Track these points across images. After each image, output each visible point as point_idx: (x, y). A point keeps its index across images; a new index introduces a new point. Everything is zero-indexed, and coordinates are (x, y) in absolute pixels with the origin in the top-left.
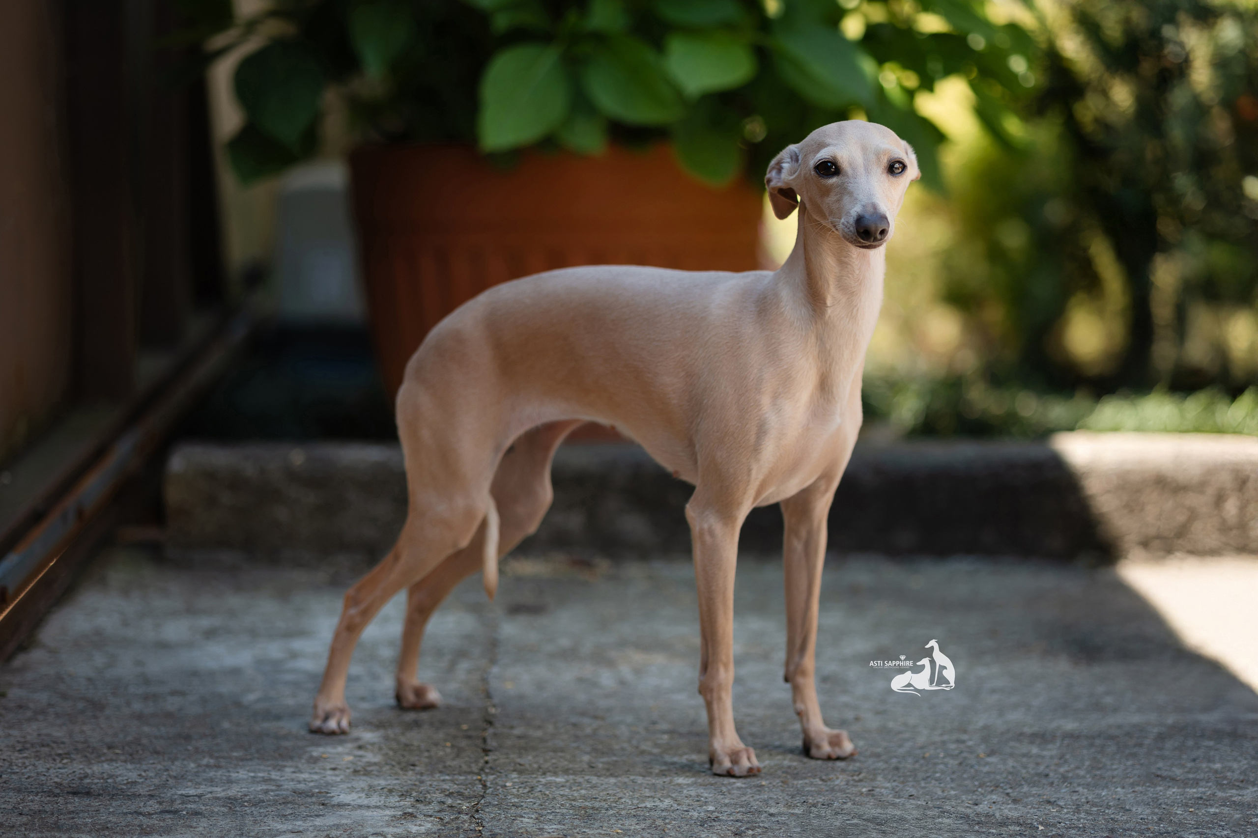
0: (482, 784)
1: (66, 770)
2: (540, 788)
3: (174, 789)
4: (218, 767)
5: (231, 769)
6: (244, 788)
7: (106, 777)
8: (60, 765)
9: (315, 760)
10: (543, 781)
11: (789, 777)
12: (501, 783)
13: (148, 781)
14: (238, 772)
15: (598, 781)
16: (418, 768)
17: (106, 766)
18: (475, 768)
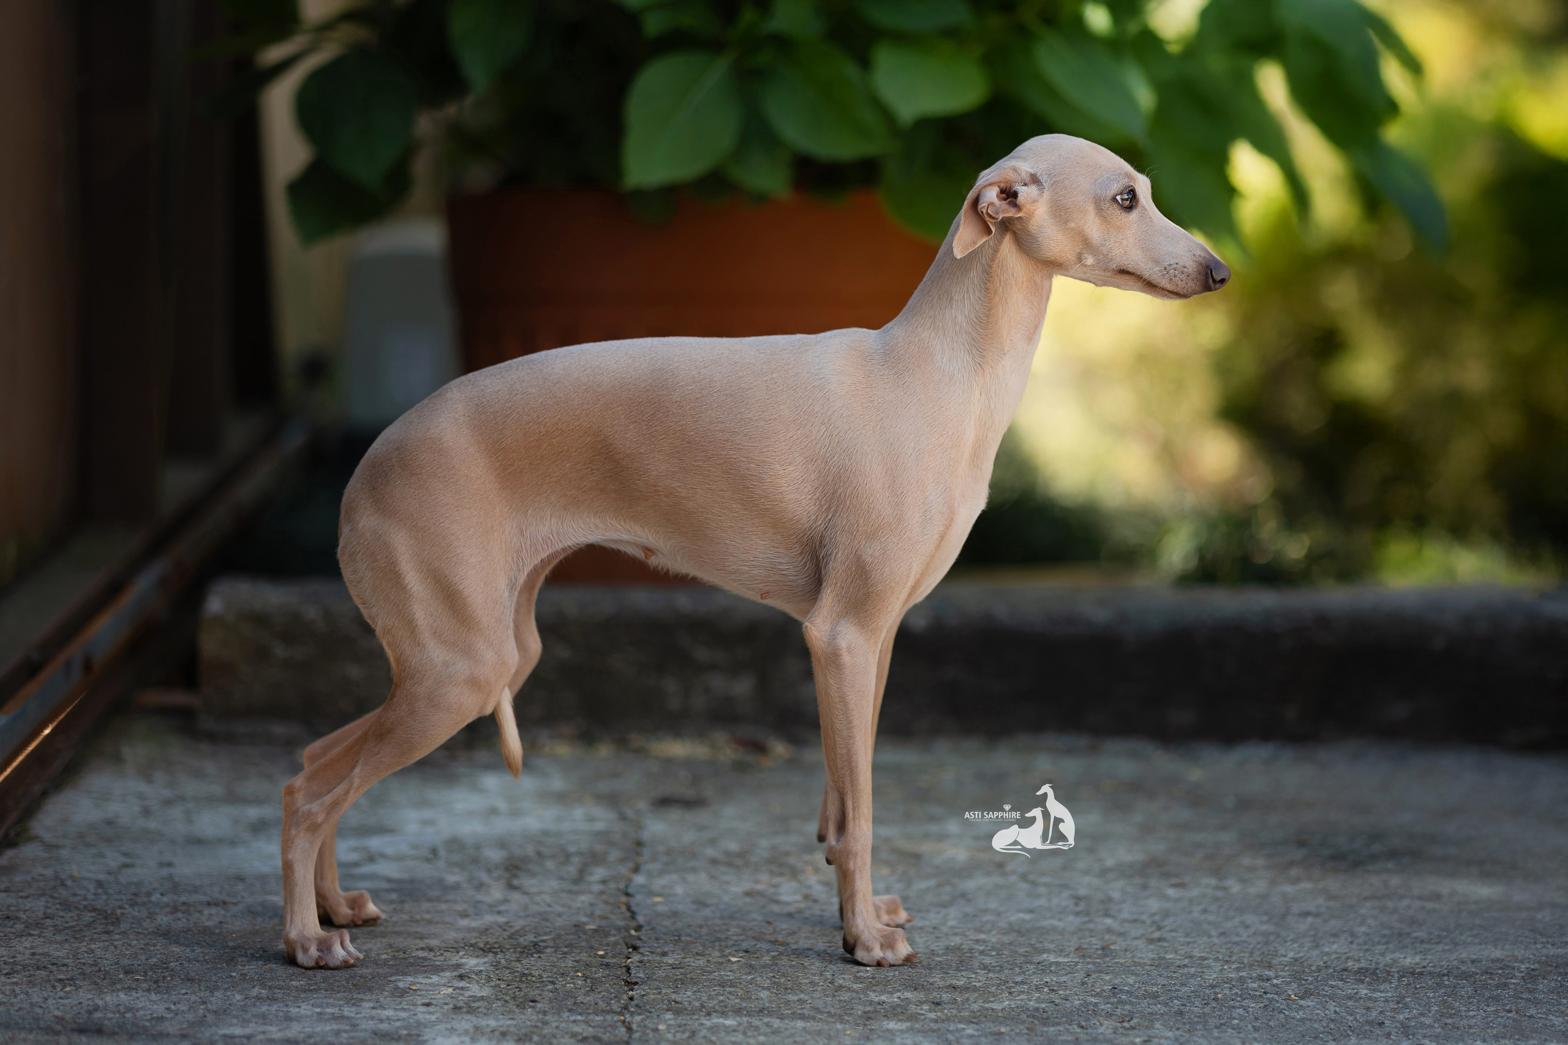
0: (626, 1027)
1: (69, 1001)
2: (704, 1032)
3: (214, 1028)
4: (273, 999)
5: (289, 1003)
6: (308, 1027)
7: (122, 1011)
8: (62, 994)
9: (403, 993)
10: (708, 1023)
11: (1036, 1022)
12: (651, 1026)
13: (179, 1017)
14: (299, 1007)
15: (781, 1025)
16: (539, 1005)
17: (122, 995)
18: (615, 1007)
